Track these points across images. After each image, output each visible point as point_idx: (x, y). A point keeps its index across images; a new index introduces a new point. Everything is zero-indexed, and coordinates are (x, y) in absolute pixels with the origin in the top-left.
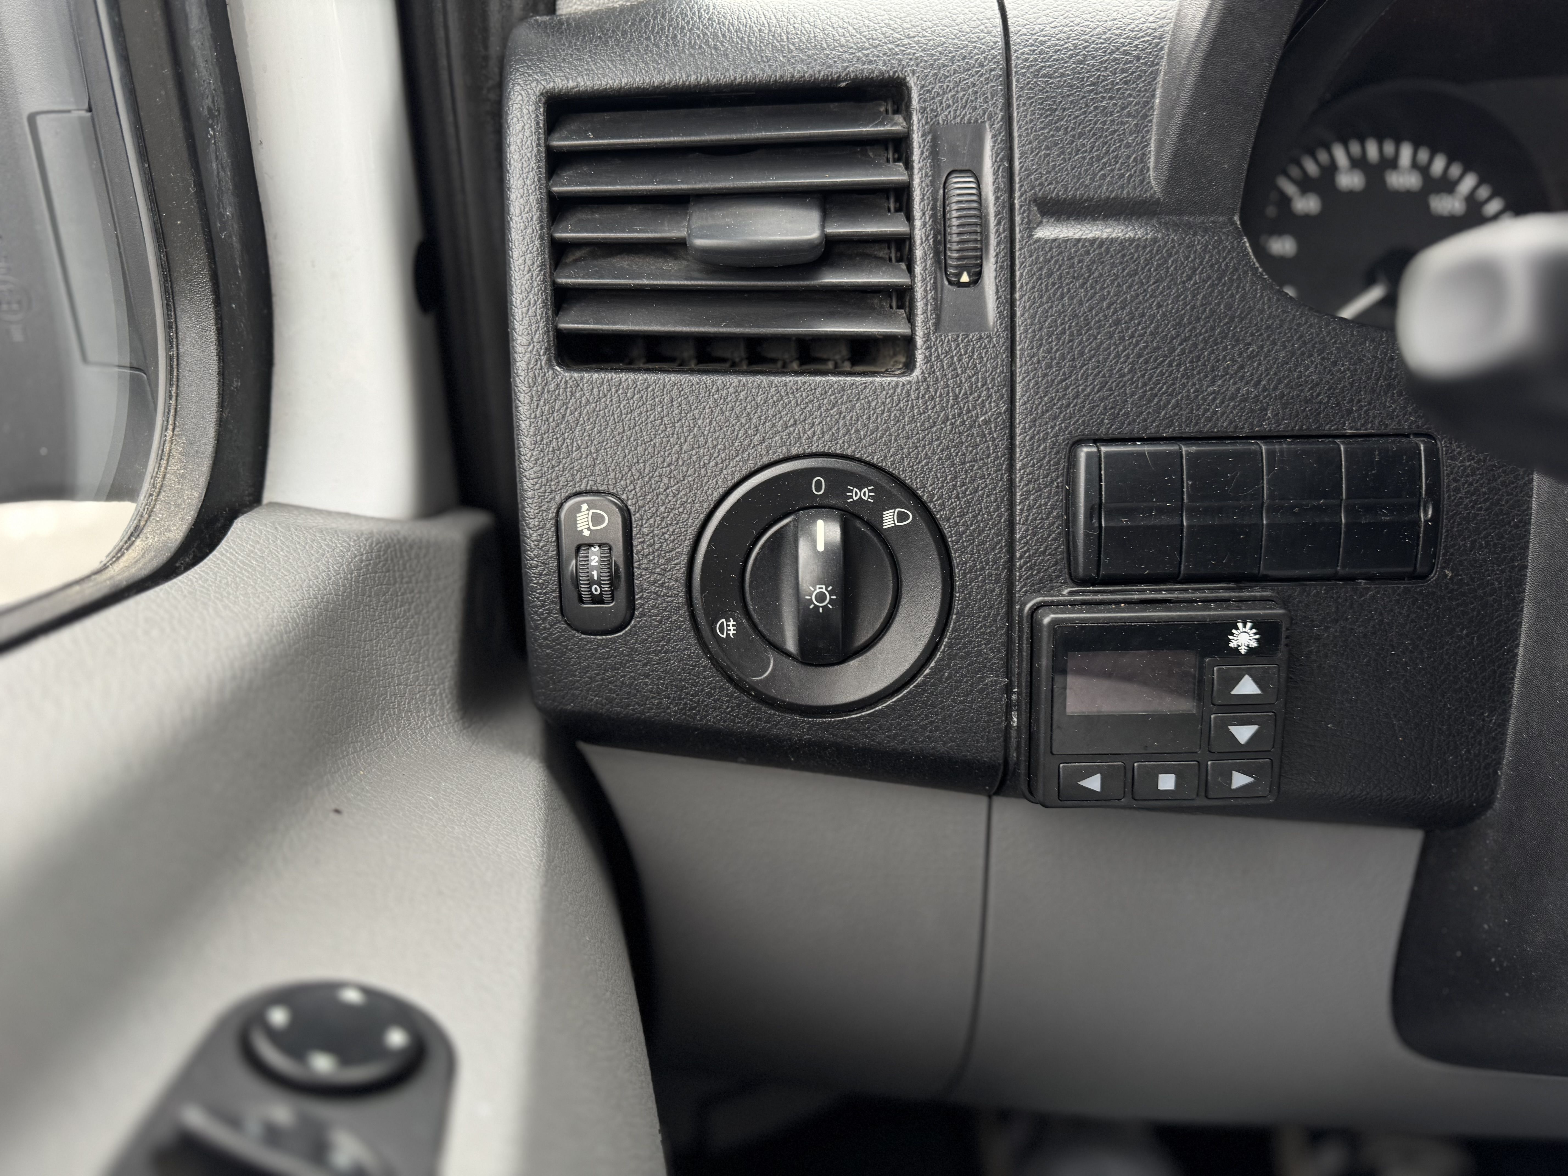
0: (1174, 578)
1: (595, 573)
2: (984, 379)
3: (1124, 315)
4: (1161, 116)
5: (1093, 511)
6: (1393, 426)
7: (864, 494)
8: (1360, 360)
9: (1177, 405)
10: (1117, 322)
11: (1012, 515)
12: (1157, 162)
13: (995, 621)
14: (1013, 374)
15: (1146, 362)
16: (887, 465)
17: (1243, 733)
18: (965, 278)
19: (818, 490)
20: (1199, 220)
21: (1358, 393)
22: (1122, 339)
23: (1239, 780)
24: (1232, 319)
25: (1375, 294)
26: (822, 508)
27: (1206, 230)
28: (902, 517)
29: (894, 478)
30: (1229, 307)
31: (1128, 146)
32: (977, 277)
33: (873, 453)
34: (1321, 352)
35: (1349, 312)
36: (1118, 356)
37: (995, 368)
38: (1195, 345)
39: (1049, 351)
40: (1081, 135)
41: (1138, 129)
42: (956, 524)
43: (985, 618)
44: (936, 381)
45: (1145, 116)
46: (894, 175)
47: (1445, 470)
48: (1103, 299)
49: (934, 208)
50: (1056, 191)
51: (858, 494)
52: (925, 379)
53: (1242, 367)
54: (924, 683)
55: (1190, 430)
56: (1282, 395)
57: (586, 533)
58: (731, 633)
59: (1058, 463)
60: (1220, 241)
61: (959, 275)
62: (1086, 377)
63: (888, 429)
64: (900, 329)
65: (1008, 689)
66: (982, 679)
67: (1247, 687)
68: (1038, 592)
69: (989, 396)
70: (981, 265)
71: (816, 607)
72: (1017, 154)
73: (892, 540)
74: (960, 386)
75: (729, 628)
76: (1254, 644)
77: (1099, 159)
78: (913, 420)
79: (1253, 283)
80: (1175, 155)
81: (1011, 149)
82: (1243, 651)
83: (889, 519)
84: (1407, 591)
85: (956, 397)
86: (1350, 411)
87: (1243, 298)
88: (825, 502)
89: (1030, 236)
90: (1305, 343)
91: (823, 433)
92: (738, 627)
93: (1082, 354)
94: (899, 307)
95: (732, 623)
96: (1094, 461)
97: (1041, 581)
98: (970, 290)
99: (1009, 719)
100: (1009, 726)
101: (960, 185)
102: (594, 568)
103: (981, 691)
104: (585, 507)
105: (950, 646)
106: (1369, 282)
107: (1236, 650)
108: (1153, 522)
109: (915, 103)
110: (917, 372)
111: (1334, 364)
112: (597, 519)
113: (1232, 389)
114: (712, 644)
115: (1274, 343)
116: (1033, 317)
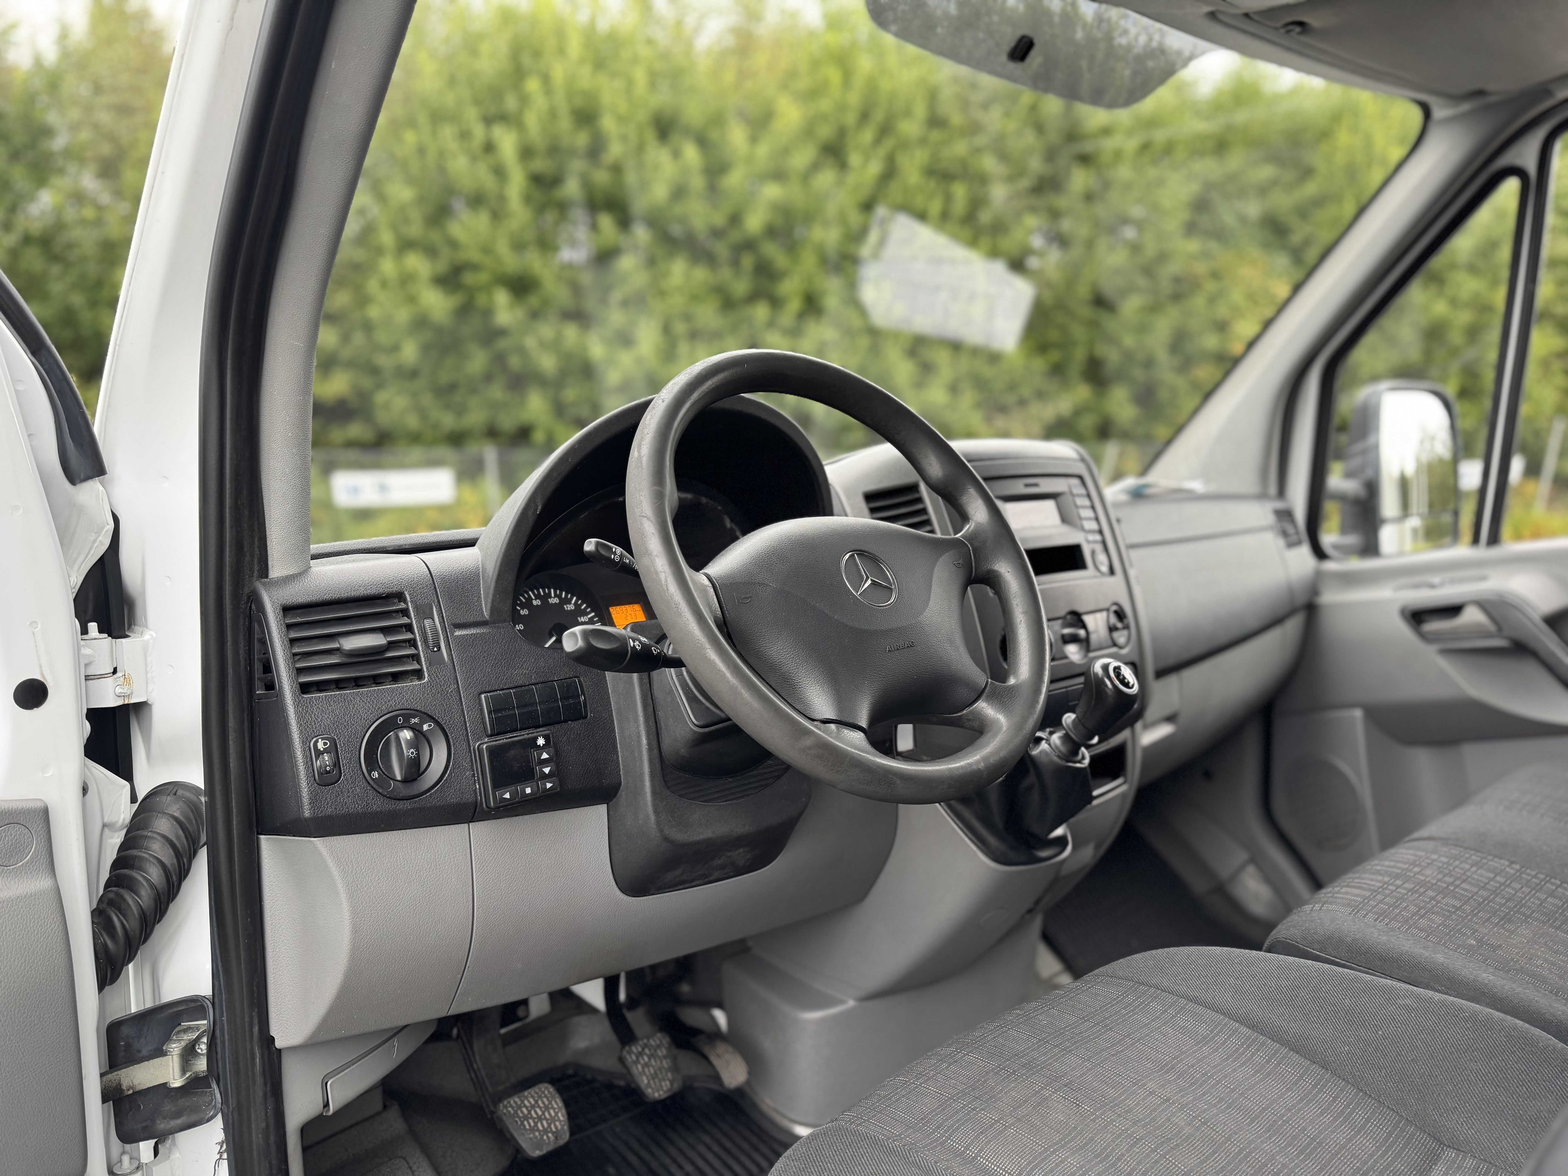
0: (516, 730)
1: (327, 762)
2: (448, 679)
3: (485, 654)
4: (484, 596)
5: (490, 713)
6: (568, 676)
7: (416, 720)
8: (554, 659)
9: (507, 678)
10: (484, 657)
11: (465, 719)
12: (486, 609)
13: (466, 754)
14: (456, 676)
15: (495, 667)
16: (423, 709)
17: (547, 770)
18: (435, 649)
19: (400, 721)
20: (501, 625)
21: (556, 668)
22: (486, 661)
23: (549, 785)
24: (517, 651)
25: (554, 639)
26: (402, 727)
27: (503, 628)
28: (430, 726)
29: (425, 714)
30: (515, 648)
31: (476, 606)
32: (439, 649)
33: (417, 706)
34: (543, 658)
35: (547, 646)
36: (486, 666)
37: (451, 675)
38: (508, 661)
39: (466, 668)
40: (462, 604)
41: (477, 601)
42: (448, 725)
43: (463, 753)
44: (433, 681)
45: (479, 597)
46: (405, 620)
47: (584, 686)
48: (478, 651)
49: (422, 630)
50: (458, 621)
51: (413, 721)
52: (429, 681)
53: (522, 665)
54: (446, 780)
55: (512, 685)
56: (535, 672)
57: (322, 749)
58: (377, 776)
59: (476, 701)
60: (508, 630)
61: (434, 649)
62: (478, 674)
63: (420, 698)
64: (417, 667)
65: (473, 775)
66: (465, 774)
67: (545, 756)
68: (478, 741)
69: (451, 683)
70: (440, 645)
71: (411, 757)
72: (444, 612)
73: (427, 734)
74: (441, 681)
75: (376, 775)
76: (544, 743)
77: (468, 610)
78: (428, 694)
79: (520, 641)
80: (491, 607)
81: (441, 610)
82: (541, 745)
83: (425, 727)
84: (582, 723)
85: (440, 685)
86: (555, 673)
87: (518, 645)
88: (403, 725)
89: (453, 635)
90: (538, 656)
91: (399, 703)
92: (379, 774)
93: (476, 667)
94: (413, 661)
95: (376, 773)
96: (486, 698)
97: (478, 738)
98: (438, 652)
99: (476, 785)
100: (476, 788)
101: (427, 623)
102: (327, 761)
103: (465, 778)
104: (320, 740)
105: (453, 765)
106: (551, 636)
107: (540, 745)
108: (509, 713)
109: (408, 599)
110: (426, 679)
111: (548, 661)
112: (325, 744)
113: (521, 672)
114: (372, 783)
115: (530, 657)
116: (459, 658)
